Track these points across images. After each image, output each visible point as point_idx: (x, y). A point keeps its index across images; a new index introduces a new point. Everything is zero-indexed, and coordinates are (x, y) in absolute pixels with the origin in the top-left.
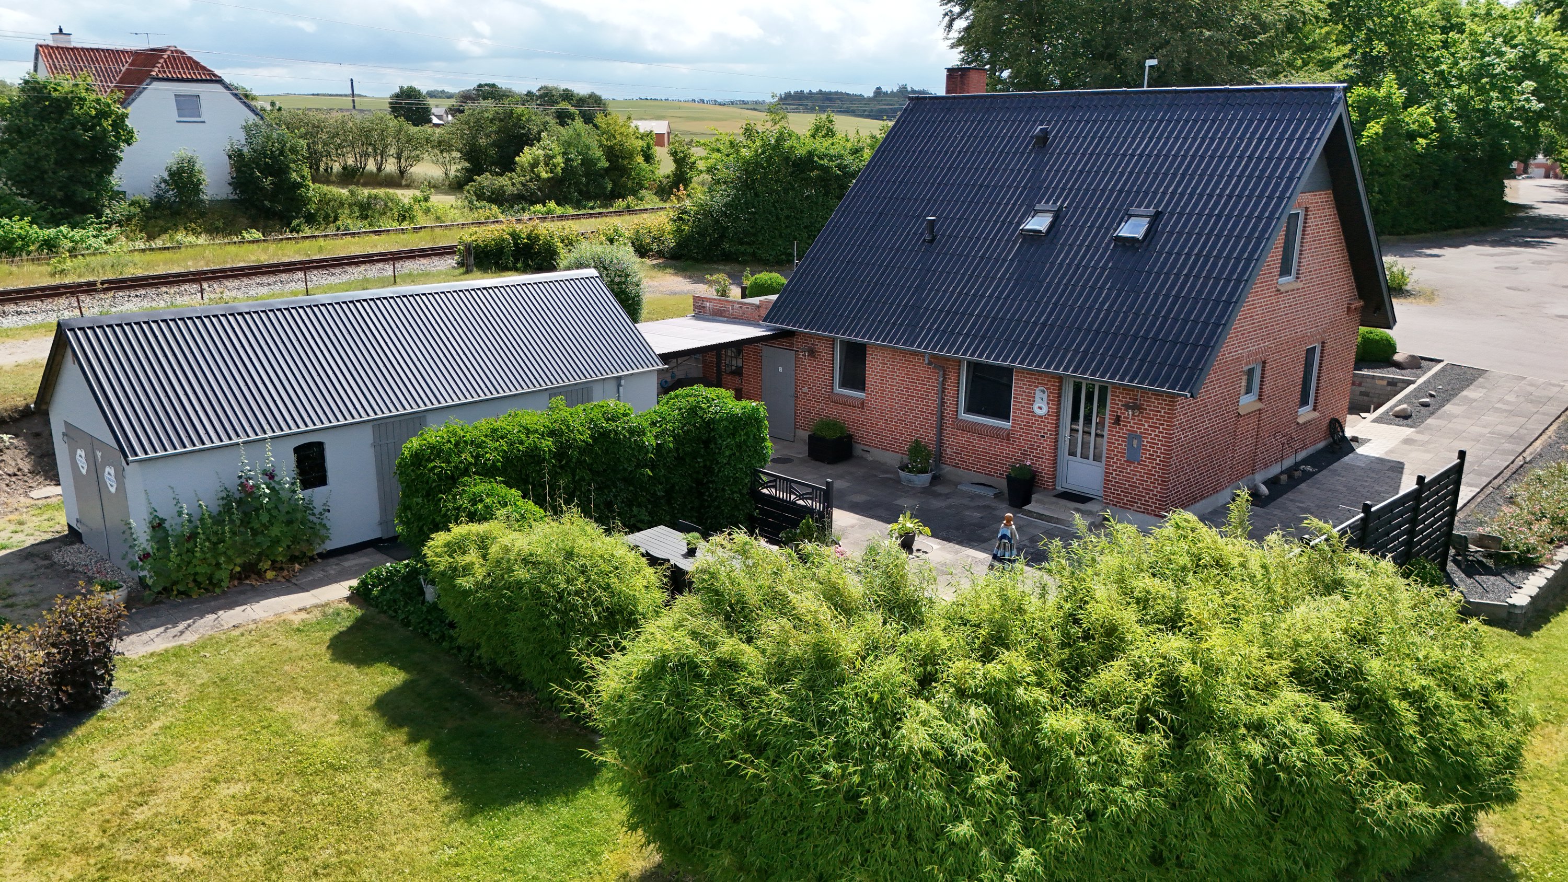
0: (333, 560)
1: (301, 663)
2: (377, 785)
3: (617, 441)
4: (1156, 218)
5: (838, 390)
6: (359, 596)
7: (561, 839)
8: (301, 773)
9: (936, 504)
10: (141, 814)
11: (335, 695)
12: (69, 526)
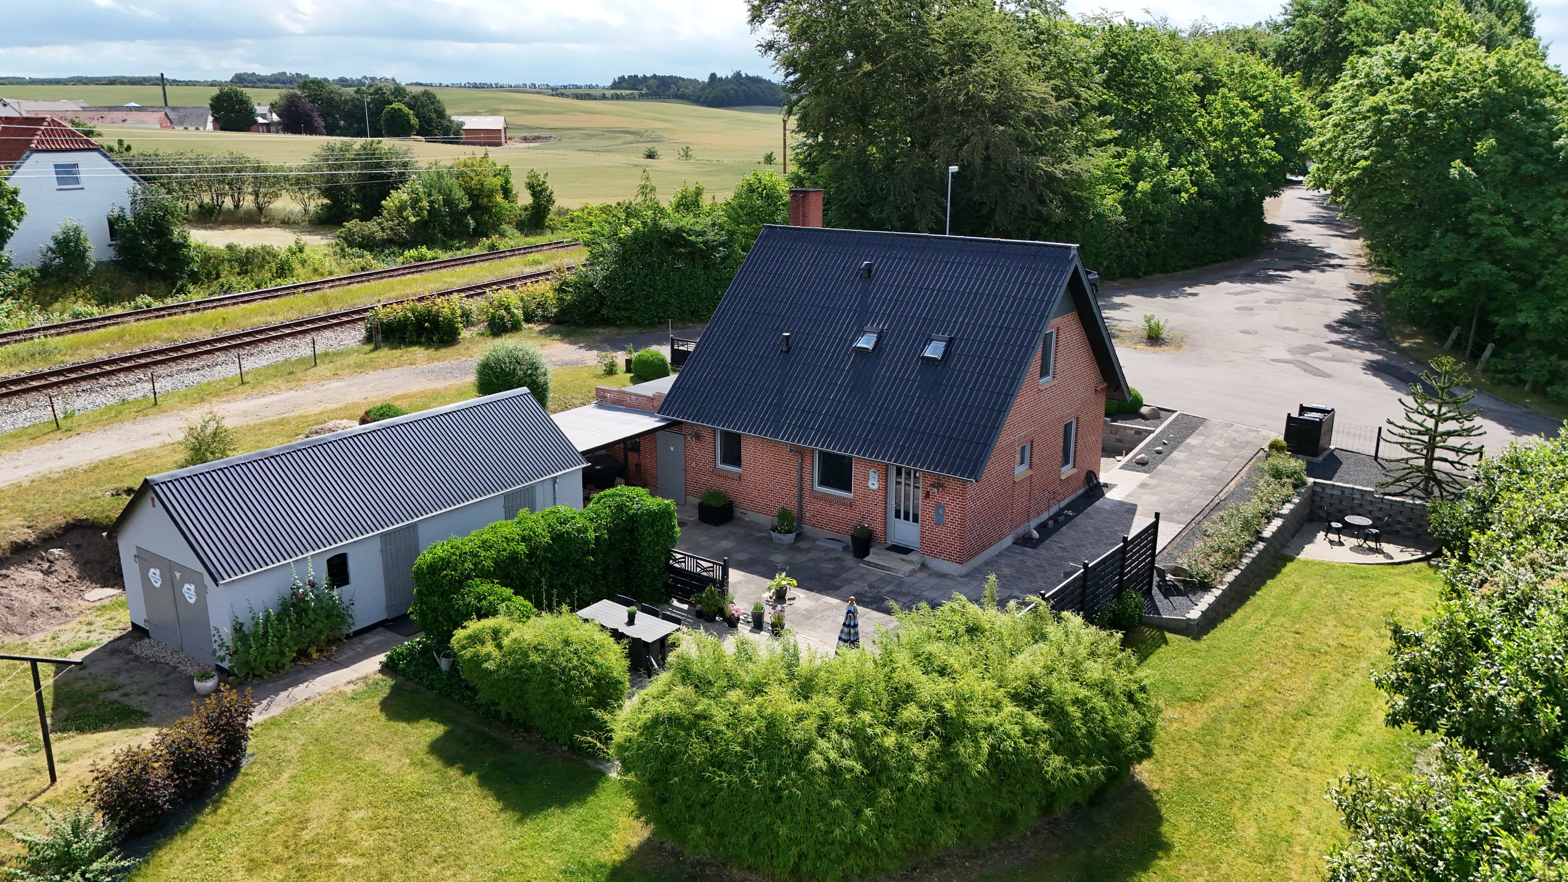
0: (356, 640)
1: (367, 724)
2: (453, 804)
3: (570, 539)
4: (950, 342)
5: (720, 465)
6: (387, 668)
7: (583, 828)
8: (400, 800)
9: (801, 558)
10: (306, 835)
11: (401, 745)
12: (133, 624)
